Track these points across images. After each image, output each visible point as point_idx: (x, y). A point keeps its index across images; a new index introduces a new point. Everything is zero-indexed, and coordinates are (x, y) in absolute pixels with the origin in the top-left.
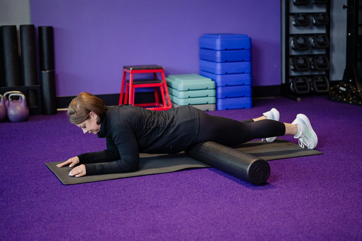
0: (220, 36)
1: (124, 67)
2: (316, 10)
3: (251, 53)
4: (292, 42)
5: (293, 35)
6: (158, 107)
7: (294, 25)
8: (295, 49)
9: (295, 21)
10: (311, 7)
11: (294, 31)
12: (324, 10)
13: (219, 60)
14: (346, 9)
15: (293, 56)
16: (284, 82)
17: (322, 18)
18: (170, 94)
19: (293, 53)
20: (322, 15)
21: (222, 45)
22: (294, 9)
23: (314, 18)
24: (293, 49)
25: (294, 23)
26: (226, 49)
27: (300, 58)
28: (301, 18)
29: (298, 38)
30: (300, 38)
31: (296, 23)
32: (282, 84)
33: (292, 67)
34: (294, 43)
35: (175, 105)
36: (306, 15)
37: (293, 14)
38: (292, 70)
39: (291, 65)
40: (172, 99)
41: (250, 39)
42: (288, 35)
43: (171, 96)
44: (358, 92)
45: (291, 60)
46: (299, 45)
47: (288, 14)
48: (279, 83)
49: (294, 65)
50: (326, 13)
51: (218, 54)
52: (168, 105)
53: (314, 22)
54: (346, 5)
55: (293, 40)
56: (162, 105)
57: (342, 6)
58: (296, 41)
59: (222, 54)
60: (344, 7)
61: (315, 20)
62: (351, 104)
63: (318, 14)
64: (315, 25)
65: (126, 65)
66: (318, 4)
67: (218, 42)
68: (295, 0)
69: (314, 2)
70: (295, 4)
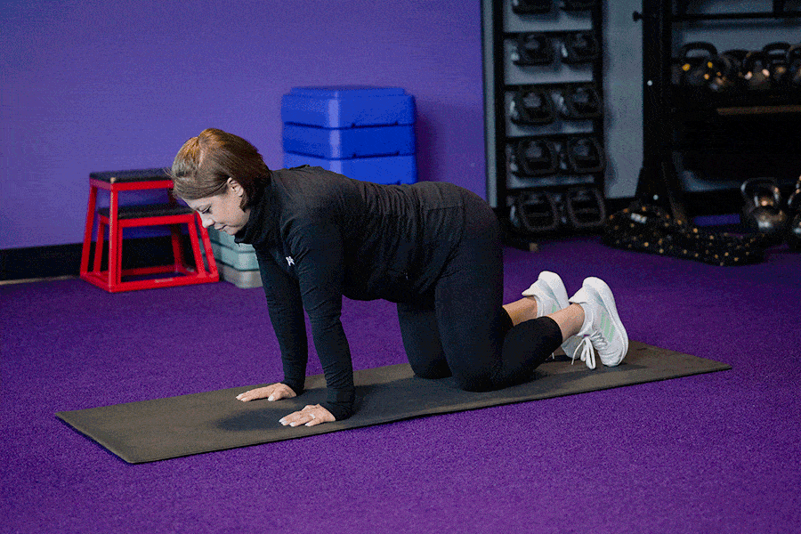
0: (336, 95)
1: (93, 176)
2: (567, 23)
3: (415, 131)
4: (513, 104)
5: (514, 88)
6: (181, 275)
7: (516, 63)
8: (519, 122)
9: (518, 52)
10: (556, 18)
11: (516, 76)
12: (586, 25)
13: (336, 153)
14: (640, 22)
15: (515, 140)
17: (582, 44)
18: (212, 241)
19: (515, 131)
20: (584, 37)
21: (342, 116)
22: (515, 24)
23: (563, 46)
24: (514, 121)
25: (515, 57)
26: (354, 126)
27: (534, 143)
28: (532, 45)
29: (525, 95)
30: (531, 95)
31: (521, 56)
33: (513, 167)
34: (516, 107)
35: (225, 268)
36: (544, 38)
37: (514, 36)
38: (514, 173)
39: (511, 160)
40: (220, 254)
41: (413, 100)
42: (501, 88)
43: (215, 247)
44: (677, 224)
45: (509, 150)
46: (529, 111)
47: (501, 36)
49: (517, 162)
50: (591, 31)
51: (335, 139)
52: (208, 271)
53: (565, 53)
54: (640, 11)
55: (515, 100)
56: (192, 271)
57: (631, 15)
58: (523, 104)
59: (343, 139)
60: (636, 16)
61: (568, 50)
62: (662, 255)
63: (573, 33)
64: (565, 61)
65: (99, 169)
66: (572, 10)
67: (334, 107)
68: (516, 2)
69: (562, 4)
70: (517, 11)
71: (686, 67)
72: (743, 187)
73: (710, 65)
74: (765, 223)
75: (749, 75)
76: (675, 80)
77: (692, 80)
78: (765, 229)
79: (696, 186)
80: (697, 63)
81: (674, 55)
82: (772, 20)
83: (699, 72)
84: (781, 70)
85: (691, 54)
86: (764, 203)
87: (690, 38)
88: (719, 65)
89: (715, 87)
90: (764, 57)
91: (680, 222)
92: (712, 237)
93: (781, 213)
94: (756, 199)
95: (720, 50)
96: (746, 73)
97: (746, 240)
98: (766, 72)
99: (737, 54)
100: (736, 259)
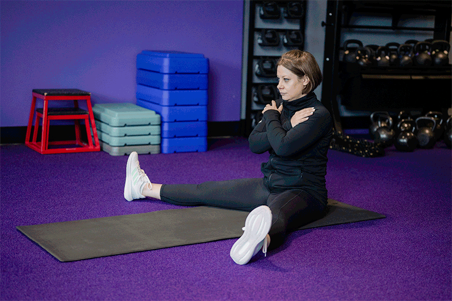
0: (168, 55)
1: (34, 91)
2: (286, 25)
3: (208, 77)
4: (257, 66)
5: (258, 58)
6: (79, 146)
7: (260, 44)
8: (259, 76)
9: (261, 39)
10: (281, 22)
11: (259, 51)
12: (296, 27)
13: (166, 87)
14: (325, 27)
15: (257, 85)
16: (243, 117)
17: (295, 37)
18: (97, 129)
19: (256, 80)
20: (295, 33)
21: (171, 67)
22: (260, 24)
23: (285, 37)
24: (257, 75)
25: (260, 41)
26: (176, 73)
27: (266, 87)
28: (269, 36)
29: (264, 62)
30: (267, 62)
31: (263, 41)
32: (241, 120)
33: (255, 99)
34: (259, 68)
35: (104, 144)
36: (275, 32)
37: (260, 30)
38: (256, 102)
39: (254, 96)
40: (101, 136)
41: (208, 60)
42: (251, 57)
43: (98, 132)
44: (339, 134)
45: (254, 90)
46: (265, 70)
47: (253, 30)
48: (238, 119)
49: (258, 97)
50: (299, 30)
51: (166, 79)
52: (95, 145)
53: (286, 41)
54: (325, 21)
55: (258, 64)
56: (86, 144)
57: (320, 24)
58: (262, 67)
59: (170, 79)
60: (323, 24)
61: (287, 40)
63: (290, 31)
64: (286, 45)
65: (37, 87)
66: (290, 19)
67: (166, 62)
68: (262, 12)
69: (286, 15)
70: (262, 17)
71: (347, 52)
72: (372, 116)
73: (359, 52)
74: (383, 135)
75: (379, 59)
76: (341, 58)
77: (350, 59)
78: (384, 139)
79: (345, 114)
80: (352, 50)
81: (342, 45)
82: (392, 31)
83: (354, 55)
84: (394, 57)
85: (349, 45)
86: (383, 125)
87: (348, 37)
88: (364, 52)
89: (361, 63)
90: (386, 50)
91: (340, 132)
92: (358, 142)
93: (392, 130)
94: (379, 123)
95: (364, 45)
96: (377, 57)
97: (376, 144)
98: (387, 57)
99: (374, 47)
100: (371, 154)
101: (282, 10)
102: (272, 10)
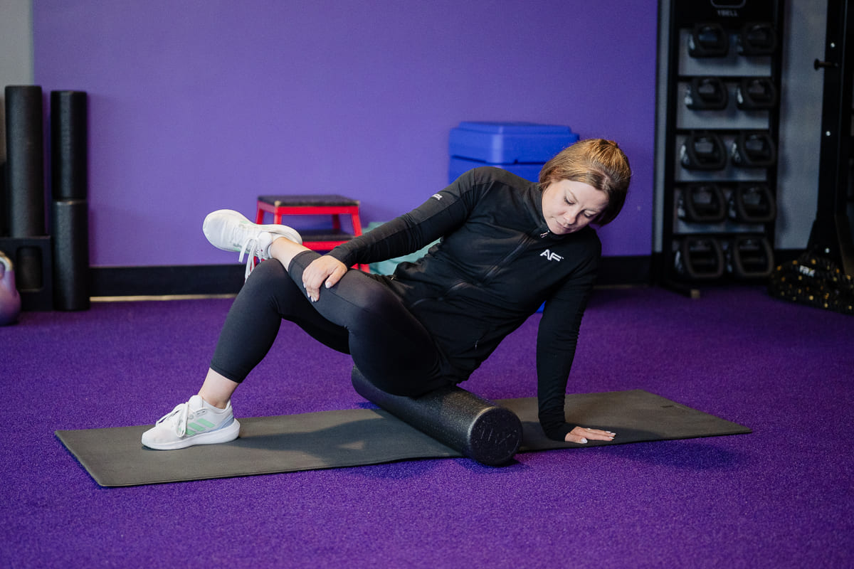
0: (501, 129)
1: (261, 199)
2: (745, 69)
4: (684, 149)
5: (686, 132)
7: (689, 107)
8: (689, 167)
9: (692, 96)
10: (734, 63)
11: (689, 120)
12: (765, 72)
14: (821, 70)
15: (684, 185)
16: (659, 248)
17: (759, 90)
19: (685, 176)
20: (761, 84)
21: (506, 152)
22: (691, 67)
23: (739, 92)
24: (684, 166)
25: (688, 101)
26: (516, 162)
27: (702, 189)
28: (708, 90)
29: (697, 140)
30: (704, 140)
31: (694, 101)
32: (654, 254)
33: (681, 212)
34: (687, 152)
36: (718, 82)
37: (689, 80)
38: (682, 218)
39: (679, 205)
42: (673, 131)
44: (847, 279)
45: (677, 193)
46: (700, 156)
47: (675, 78)
48: (648, 252)
49: (685, 208)
50: (770, 78)
53: (740, 99)
54: (822, 59)
55: (686, 144)
57: (812, 63)
58: (694, 148)
60: (817, 65)
61: (744, 96)
62: (827, 309)
63: (750, 80)
64: (741, 107)
66: (752, 55)
67: (497, 143)
68: (692, 45)
69: (740, 49)
70: (693, 54)
91: (849, 278)
101: (735, 38)
102: (713, 39)
